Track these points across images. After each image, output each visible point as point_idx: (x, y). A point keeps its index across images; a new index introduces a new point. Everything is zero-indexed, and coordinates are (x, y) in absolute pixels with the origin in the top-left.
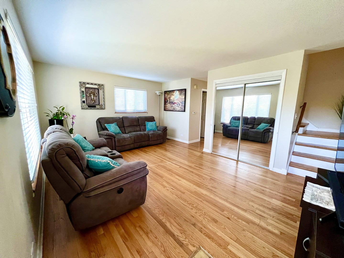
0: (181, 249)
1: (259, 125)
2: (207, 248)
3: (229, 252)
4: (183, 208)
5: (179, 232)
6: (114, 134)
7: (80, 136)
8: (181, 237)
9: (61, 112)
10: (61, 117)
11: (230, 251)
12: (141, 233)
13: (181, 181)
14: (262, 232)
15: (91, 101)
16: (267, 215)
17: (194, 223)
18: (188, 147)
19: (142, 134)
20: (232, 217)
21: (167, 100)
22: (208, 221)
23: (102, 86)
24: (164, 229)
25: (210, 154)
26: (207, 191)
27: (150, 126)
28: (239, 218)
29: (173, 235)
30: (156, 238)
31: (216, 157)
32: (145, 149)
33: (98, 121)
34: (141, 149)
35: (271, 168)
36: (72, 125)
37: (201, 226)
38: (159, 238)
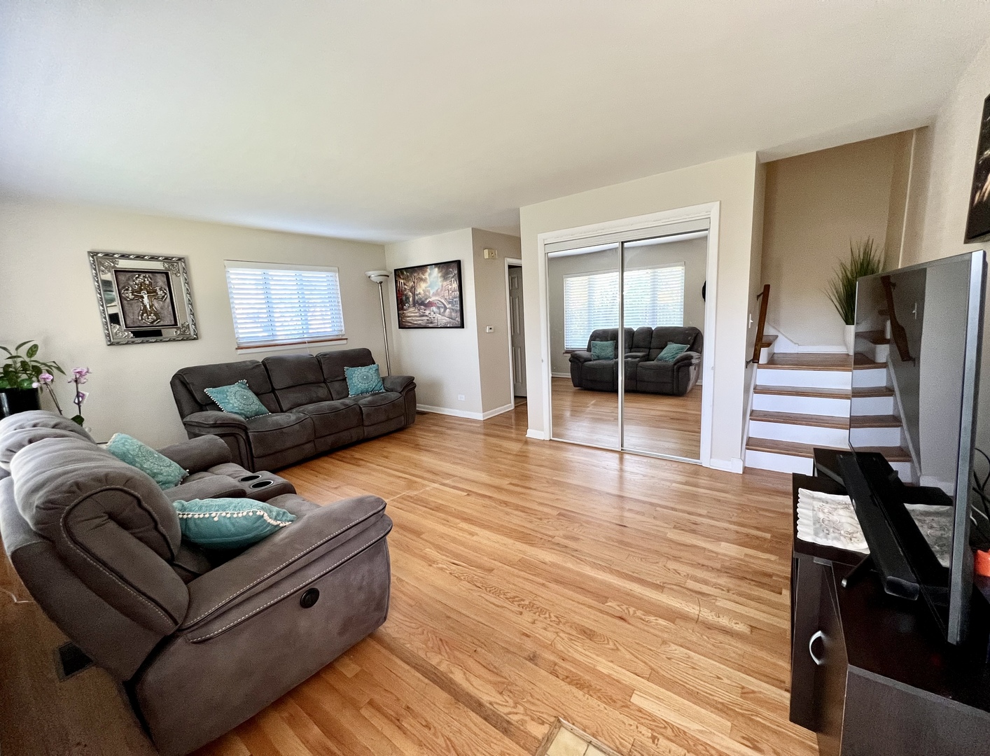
0: (507, 740)
1: (663, 348)
2: (579, 719)
3: (638, 713)
4: (494, 616)
5: (494, 693)
6: (241, 418)
7: (130, 437)
8: (502, 705)
9: (24, 363)
10: (26, 379)
11: (640, 710)
12: (378, 721)
13: (477, 534)
14: (708, 638)
15: (142, 315)
16: (713, 589)
17: (531, 656)
18: (482, 431)
19: (337, 408)
20: (629, 612)
21: (406, 295)
22: (568, 638)
23: (181, 265)
24: (450, 692)
25: (548, 443)
26: (555, 551)
27: (359, 379)
28: (648, 613)
29: (477, 706)
30: (428, 726)
31: (566, 450)
32: (353, 453)
33: (177, 382)
34: (340, 453)
35: (705, 460)
36: (79, 404)
37: (552, 658)
38: (436, 725)
